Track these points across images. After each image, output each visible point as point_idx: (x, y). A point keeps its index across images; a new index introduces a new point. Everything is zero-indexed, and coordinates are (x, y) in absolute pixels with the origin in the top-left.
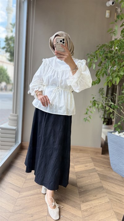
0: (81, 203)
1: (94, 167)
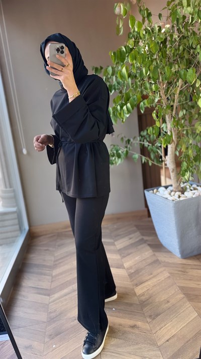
1: (141, 237)
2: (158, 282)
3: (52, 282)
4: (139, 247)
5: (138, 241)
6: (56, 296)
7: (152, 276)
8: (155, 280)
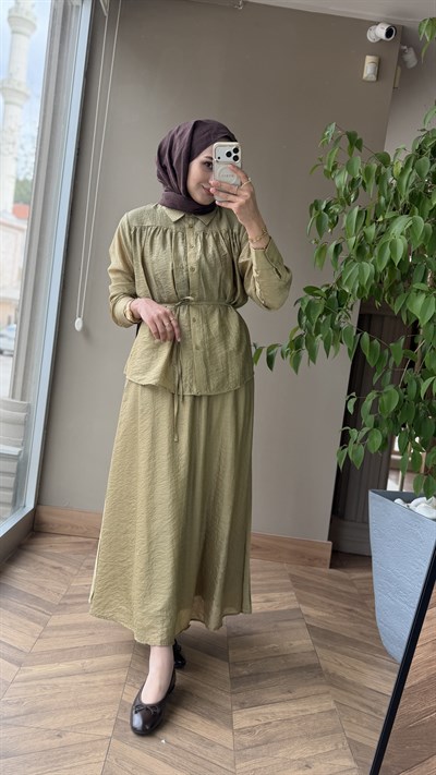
0: (234, 708)
2: (301, 714)
3: (39, 638)
6: (37, 670)
7: (290, 696)
8: (293, 707)
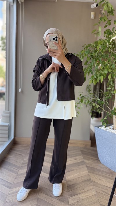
0: (69, 197)
1: (83, 160)
4: (80, 167)
5: (80, 162)
7: (83, 191)
8: (85, 195)
